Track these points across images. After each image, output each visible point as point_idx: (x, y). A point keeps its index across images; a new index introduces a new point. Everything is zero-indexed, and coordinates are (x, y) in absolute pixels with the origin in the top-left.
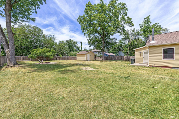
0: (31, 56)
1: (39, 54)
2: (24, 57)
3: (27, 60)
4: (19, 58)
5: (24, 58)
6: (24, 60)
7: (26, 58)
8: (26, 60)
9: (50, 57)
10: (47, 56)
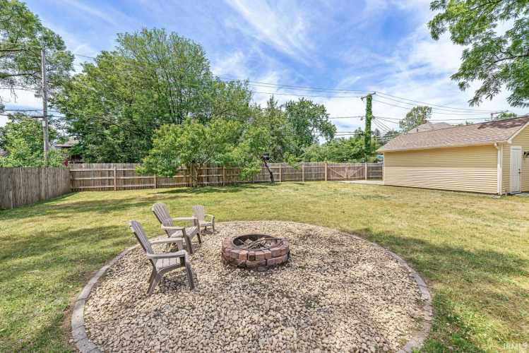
0: (152, 161)
1: (189, 148)
2: (127, 167)
3: (139, 181)
4: (102, 174)
5: (125, 173)
6: (125, 182)
7: (133, 173)
8: (133, 181)
9: (243, 165)
10: (227, 161)
